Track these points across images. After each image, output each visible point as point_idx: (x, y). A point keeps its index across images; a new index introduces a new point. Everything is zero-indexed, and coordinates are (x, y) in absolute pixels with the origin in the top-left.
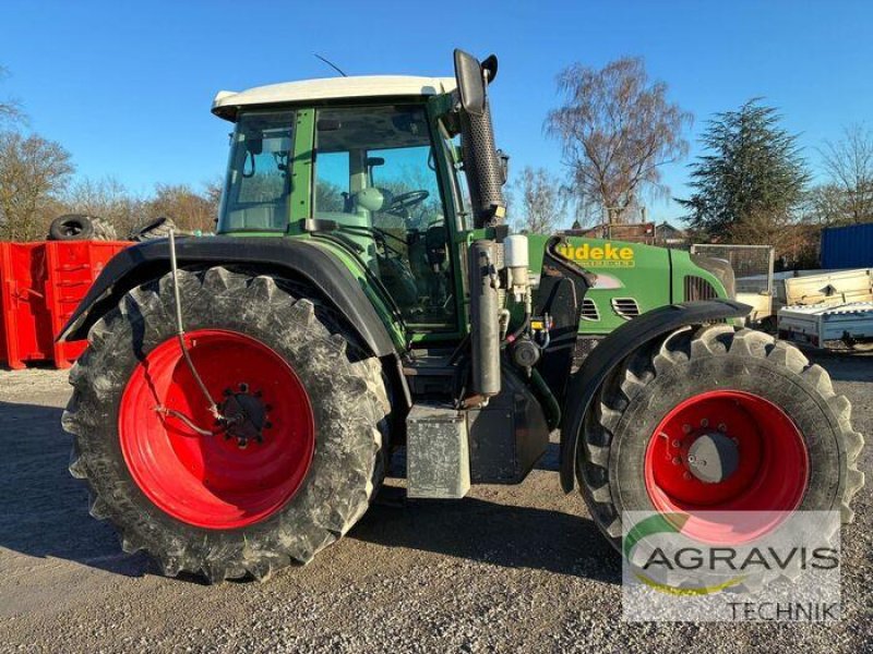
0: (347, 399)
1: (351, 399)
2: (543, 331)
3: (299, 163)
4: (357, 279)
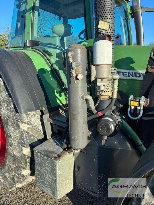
0: (14, 130)
1: (15, 131)
2: (139, 108)
3: (28, 13)
4: (38, 70)
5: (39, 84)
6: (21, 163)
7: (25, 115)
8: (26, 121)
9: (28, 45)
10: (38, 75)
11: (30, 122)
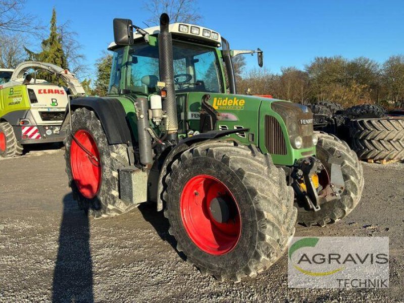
3: (123, 68)
4: (127, 113)
5: (126, 124)
6: (112, 185)
7: (115, 147)
8: (116, 151)
9: (121, 93)
10: (126, 117)
11: (119, 152)
